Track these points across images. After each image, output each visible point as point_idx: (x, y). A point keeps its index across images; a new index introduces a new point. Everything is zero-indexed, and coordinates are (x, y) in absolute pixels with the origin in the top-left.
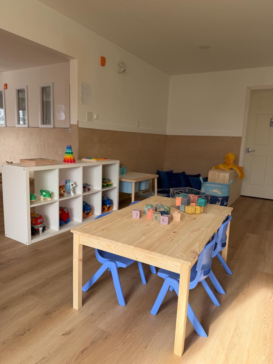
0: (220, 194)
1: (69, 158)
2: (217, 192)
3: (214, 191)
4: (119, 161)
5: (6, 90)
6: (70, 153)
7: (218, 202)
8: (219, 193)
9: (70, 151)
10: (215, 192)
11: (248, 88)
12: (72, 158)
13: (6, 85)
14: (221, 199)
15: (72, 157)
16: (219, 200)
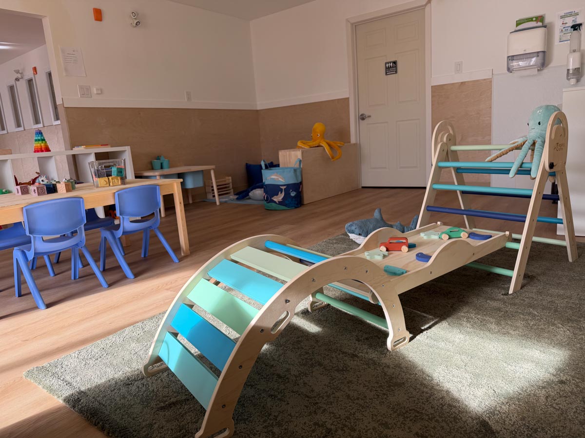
0: (282, 180)
1: (38, 146)
2: (278, 179)
3: (273, 177)
4: (129, 147)
5: (36, 76)
6: (39, 140)
7: (281, 193)
8: (280, 179)
9: (39, 138)
10: (274, 179)
11: (347, 21)
12: (43, 147)
13: (35, 69)
14: (285, 187)
15: (42, 144)
16: (282, 189)
